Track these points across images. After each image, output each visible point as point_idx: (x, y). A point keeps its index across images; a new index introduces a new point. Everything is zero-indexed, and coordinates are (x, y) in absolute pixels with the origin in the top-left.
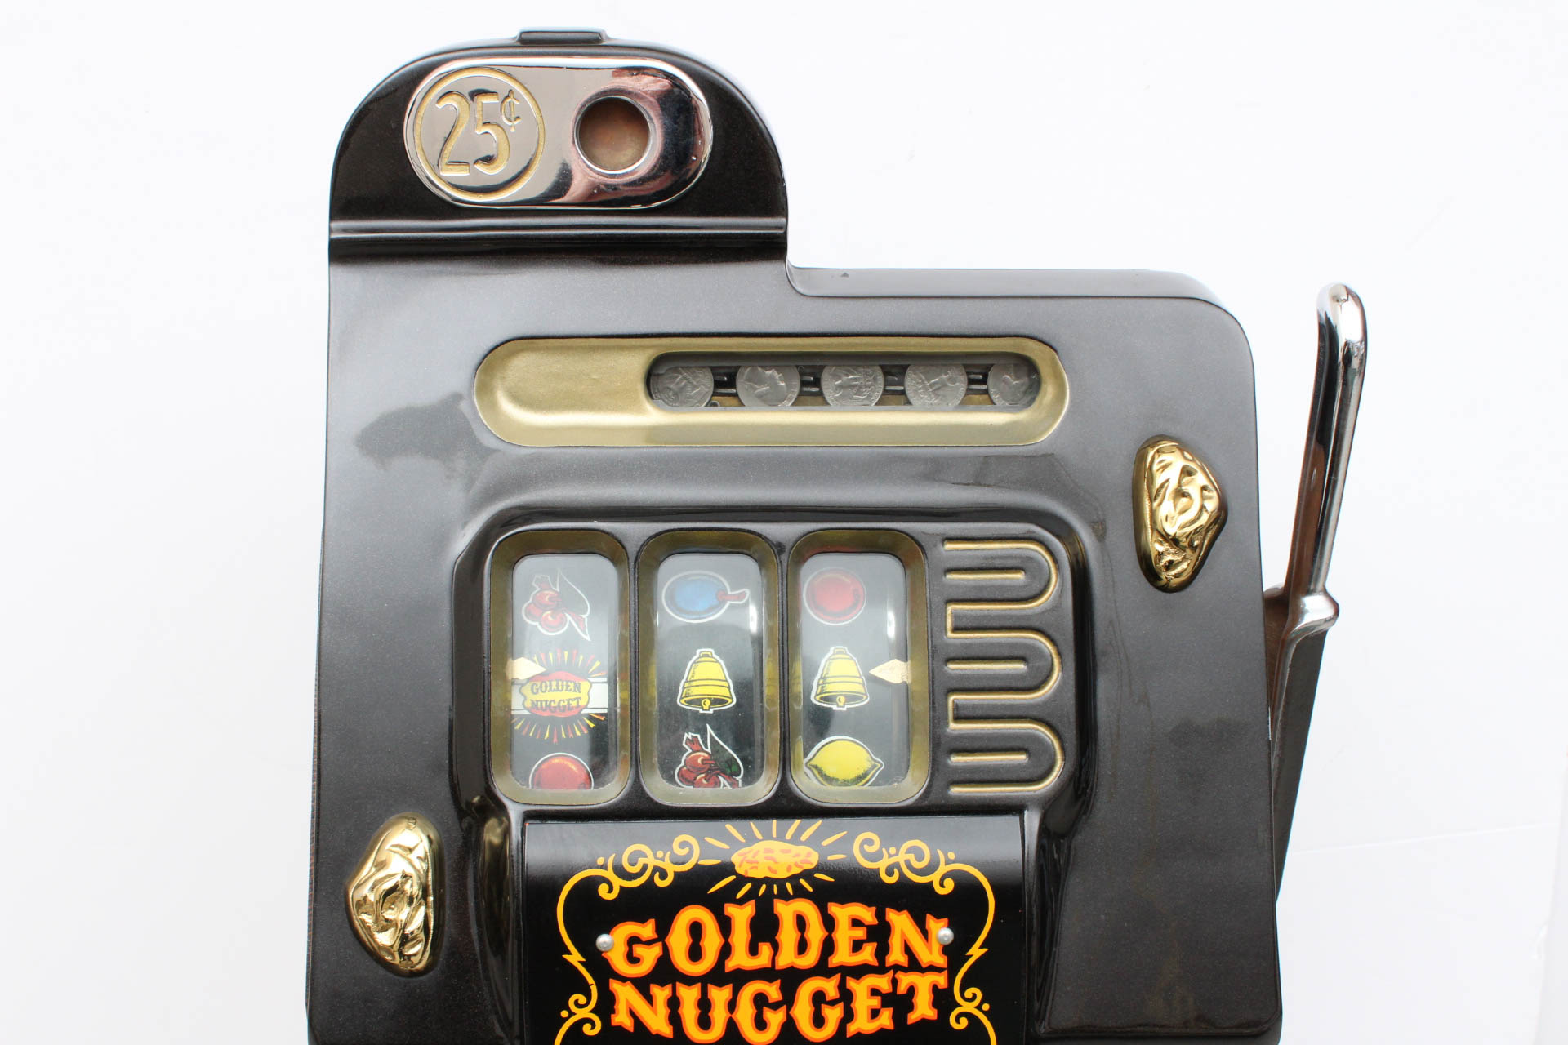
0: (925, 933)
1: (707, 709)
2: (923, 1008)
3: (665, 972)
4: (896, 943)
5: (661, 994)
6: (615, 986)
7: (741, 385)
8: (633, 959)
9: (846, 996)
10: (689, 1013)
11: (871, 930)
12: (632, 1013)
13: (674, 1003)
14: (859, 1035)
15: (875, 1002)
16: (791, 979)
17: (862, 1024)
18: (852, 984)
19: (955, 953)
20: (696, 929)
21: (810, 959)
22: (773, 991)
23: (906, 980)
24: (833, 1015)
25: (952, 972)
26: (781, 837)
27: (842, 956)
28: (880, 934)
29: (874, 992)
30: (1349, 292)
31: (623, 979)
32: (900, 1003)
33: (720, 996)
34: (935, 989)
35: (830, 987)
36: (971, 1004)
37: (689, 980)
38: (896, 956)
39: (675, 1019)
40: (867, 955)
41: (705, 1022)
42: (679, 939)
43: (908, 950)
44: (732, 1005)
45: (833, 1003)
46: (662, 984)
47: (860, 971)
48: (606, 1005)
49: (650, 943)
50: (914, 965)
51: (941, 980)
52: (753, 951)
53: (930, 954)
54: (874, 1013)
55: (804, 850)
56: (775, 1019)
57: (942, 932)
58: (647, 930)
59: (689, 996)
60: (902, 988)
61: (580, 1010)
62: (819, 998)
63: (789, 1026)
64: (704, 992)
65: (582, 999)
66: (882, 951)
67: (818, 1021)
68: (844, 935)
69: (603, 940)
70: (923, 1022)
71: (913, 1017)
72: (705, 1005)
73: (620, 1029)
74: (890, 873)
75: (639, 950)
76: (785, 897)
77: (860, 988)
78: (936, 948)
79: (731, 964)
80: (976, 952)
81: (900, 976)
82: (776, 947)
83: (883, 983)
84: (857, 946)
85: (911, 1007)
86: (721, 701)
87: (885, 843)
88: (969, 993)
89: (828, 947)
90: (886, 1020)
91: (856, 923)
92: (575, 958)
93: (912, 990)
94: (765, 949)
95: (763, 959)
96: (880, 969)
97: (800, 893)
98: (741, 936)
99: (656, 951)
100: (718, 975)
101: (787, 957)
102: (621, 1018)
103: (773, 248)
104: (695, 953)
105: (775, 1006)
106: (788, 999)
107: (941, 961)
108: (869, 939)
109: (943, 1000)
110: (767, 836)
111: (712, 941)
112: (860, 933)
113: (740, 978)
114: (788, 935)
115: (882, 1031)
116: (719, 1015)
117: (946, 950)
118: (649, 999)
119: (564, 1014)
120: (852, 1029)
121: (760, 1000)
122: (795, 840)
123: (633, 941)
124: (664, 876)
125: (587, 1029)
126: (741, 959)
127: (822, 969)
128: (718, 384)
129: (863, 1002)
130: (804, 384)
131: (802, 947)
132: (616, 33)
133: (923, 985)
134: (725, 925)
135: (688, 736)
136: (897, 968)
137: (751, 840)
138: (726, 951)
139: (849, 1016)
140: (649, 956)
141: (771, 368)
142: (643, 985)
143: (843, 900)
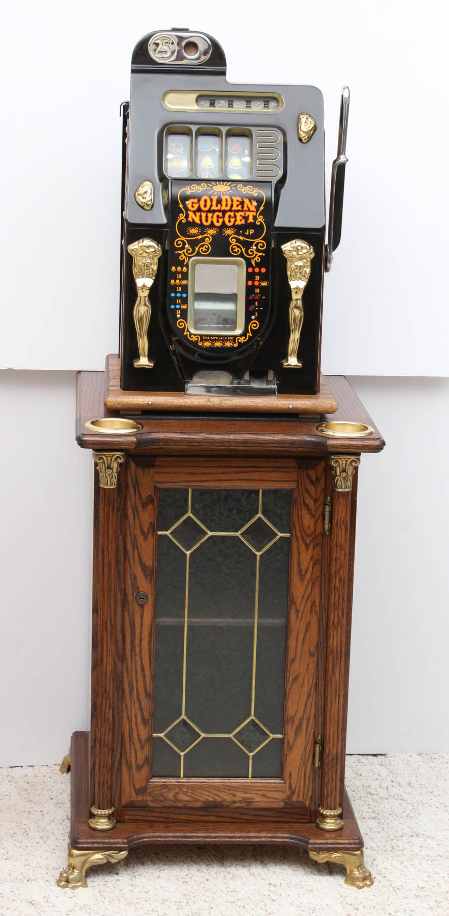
0: (251, 204)
1: (207, 168)
2: (251, 220)
3: (199, 210)
4: (245, 206)
5: (198, 214)
6: (189, 212)
7: (216, 104)
8: (193, 207)
9: (235, 216)
10: (204, 219)
11: (240, 202)
12: (192, 218)
13: (201, 216)
14: (238, 225)
15: (241, 218)
16: (224, 212)
17: (238, 223)
18: (236, 214)
19: (257, 208)
20: (206, 201)
21: (228, 208)
22: (220, 214)
23: (247, 213)
24: (233, 220)
25: (257, 212)
26: (223, 184)
27: (235, 208)
28: (242, 203)
29: (241, 216)
30: (347, 88)
31: (191, 211)
32: (246, 218)
33: (210, 215)
34: (253, 216)
35: (232, 214)
36: (260, 219)
37: (204, 212)
38: (245, 208)
39: (201, 220)
40: (240, 208)
41: (207, 221)
42: (202, 203)
43: (248, 207)
44: (212, 217)
45: (233, 218)
46: (198, 212)
47: (238, 211)
48: (187, 217)
49: (196, 203)
50: (249, 210)
51: (255, 214)
52: (217, 206)
53: (252, 208)
54: (241, 220)
55: (227, 187)
56: (221, 220)
57: (255, 204)
58: (196, 201)
59: (204, 215)
60: (247, 215)
61: (182, 217)
62: (230, 217)
63: (224, 222)
64: (207, 214)
65: (182, 215)
66: (243, 207)
67: (230, 221)
68: (235, 203)
69: (187, 202)
70: (251, 223)
71: (249, 222)
72: (207, 217)
73: (190, 221)
74: (244, 191)
75: (194, 205)
76: (224, 195)
77: (238, 214)
78: (254, 207)
79: (212, 209)
80: (262, 208)
81: (246, 212)
82: (221, 205)
83: (243, 214)
84: (238, 206)
85: (248, 219)
86: (211, 166)
87: (244, 186)
88: (260, 217)
89: (232, 206)
90: (243, 222)
91: (238, 201)
92: (181, 206)
93: (248, 216)
94: (219, 206)
95: (219, 208)
96: (242, 211)
97: (226, 194)
98: (214, 203)
99: (197, 205)
100: (210, 211)
101: (224, 208)
102: (190, 219)
103: (223, 73)
104: (205, 206)
105: (221, 218)
106: (224, 217)
107: (254, 210)
108: (240, 204)
109: (255, 218)
110: (220, 184)
111: (209, 204)
112: (238, 203)
113: (214, 211)
114: (224, 203)
115: (242, 224)
116: (210, 219)
117: (256, 207)
118: (196, 215)
119: (179, 218)
120: (236, 223)
121: (218, 216)
122: (226, 185)
123: (193, 203)
124: (199, 190)
125: (183, 221)
126: (214, 208)
127: (230, 210)
128: (211, 104)
129: (239, 218)
130: (229, 104)
131: (227, 205)
132: (191, 29)
133: (251, 215)
134: (211, 201)
135: (204, 173)
136: (246, 211)
137: (217, 185)
138: (211, 206)
139: (236, 221)
140: (196, 206)
141: (221, 100)
142: (194, 212)
143: (235, 196)
